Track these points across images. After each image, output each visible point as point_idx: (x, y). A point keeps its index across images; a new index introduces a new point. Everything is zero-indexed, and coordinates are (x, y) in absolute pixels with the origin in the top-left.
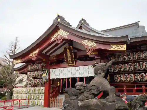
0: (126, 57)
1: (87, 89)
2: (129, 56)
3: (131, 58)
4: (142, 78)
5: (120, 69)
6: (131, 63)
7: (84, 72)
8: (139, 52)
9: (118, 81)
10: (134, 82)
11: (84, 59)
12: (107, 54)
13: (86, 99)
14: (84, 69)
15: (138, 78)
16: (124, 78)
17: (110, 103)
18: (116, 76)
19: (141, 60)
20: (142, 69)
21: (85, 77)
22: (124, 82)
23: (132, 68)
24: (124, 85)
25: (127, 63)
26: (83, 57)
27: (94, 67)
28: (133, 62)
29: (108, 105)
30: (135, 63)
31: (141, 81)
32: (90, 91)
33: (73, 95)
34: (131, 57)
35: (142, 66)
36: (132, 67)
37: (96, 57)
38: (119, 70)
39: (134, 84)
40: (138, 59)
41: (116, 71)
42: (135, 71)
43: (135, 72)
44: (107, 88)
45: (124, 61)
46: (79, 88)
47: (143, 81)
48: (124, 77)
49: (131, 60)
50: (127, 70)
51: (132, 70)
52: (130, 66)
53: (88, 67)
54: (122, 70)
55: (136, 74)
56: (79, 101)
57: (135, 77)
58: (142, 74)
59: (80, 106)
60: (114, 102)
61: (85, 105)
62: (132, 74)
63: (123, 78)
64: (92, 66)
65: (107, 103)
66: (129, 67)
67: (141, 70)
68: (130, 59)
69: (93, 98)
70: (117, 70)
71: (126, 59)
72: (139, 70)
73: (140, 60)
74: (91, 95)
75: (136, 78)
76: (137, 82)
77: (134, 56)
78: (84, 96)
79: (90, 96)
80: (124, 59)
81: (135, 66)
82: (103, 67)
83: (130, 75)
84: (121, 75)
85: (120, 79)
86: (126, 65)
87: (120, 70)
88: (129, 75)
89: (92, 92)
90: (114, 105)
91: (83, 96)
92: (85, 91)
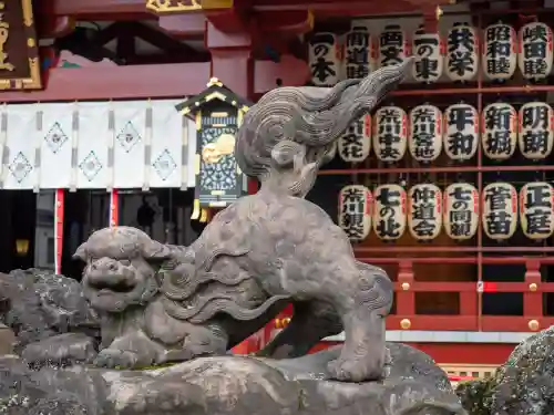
0: (435, 54)
1: (177, 280)
2: (462, 49)
3: (474, 66)
4: (528, 216)
5: (388, 140)
6: (471, 99)
7: (111, 152)
8: (532, 26)
9: (366, 230)
10: (473, 241)
11: (112, 45)
12: (303, 16)
13: (164, 354)
14: (112, 125)
15: (504, 215)
16: (406, 211)
17: (349, 390)
18: (352, 195)
19: (541, 82)
20: (538, 154)
21: (115, 190)
22: (407, 239)
23: (470, 138)
24: (405, 262)
25: (442, 103)
26: (104, 24)
27: (194, 111)
28: (484, 94)
29: (332, 398)
30: (499, 106)
31: (519, 238)
32: (203, 298)
33: (56, 329)
34: (474, 56)
35: (540, 128)
36: (469, 130)
37: (216, 39)
38: (379, 147)
39: (471, 259)
40: (517, 78)
41: (350, 158)
42: (487, 162)
43: (485, 169)
44: (331, 274)
45: (423, 85)
46: (111, 273)
47: (536, 236)
48: (406, 202)
49: (471, 84)
50: (437, 153)
51: (469, 151)
52: (461, 127)
53: (149, 112)
54: (400, 147)
55: (497, 185)
56: (110, 376)
57: (487, 204)
58: (538, 189)
59: (119, 406)
60: (374, 377)
61: (166, 405)
62: (465, 186)
63: (398, 210)
64: (179, 108)
65: (328, 385)
66: (453, 129)
67: (530, 155)
68: (468, 75)
69: (221, 353)
70: (365, 150)
71: (439, 71)
72: (517, 158)
73: (532, 82)
74: (202, 329)
75: (492, 216)
76: (494, 243)
77: (493, 50)
78: (147, 331)
79: (196, 335)
80: (425, 67)
81: (491, 125)
82: (310, 119)
83: (451, 188)
84: (393, 188)
85: (377, 219)
86: (434, 111)
87: (387, 152)
88: (443, 189)
89: (213, 309)
90: (371, 397)
91: (141, 334)
92: (159, 293)
